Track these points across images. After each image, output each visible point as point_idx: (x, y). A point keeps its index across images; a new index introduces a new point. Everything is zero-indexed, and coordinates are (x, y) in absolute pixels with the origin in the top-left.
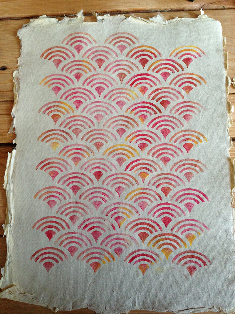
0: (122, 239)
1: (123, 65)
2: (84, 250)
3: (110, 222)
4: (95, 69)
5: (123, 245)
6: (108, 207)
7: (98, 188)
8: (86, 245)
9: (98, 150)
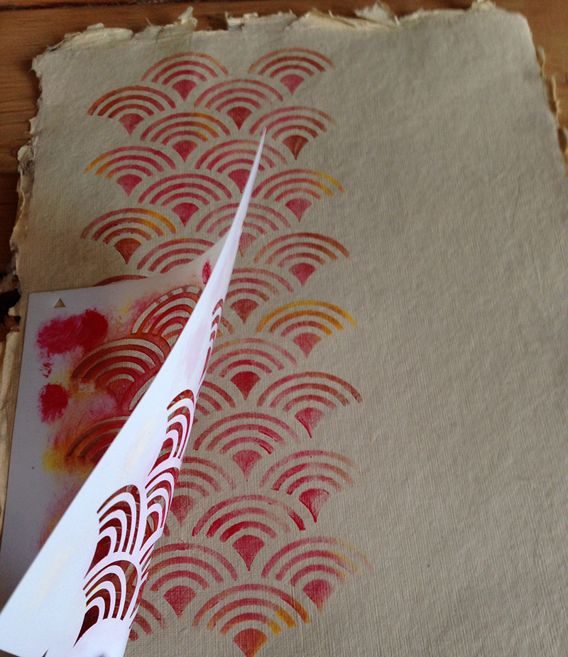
0: (324, 554)
1: (298, 117)
2: (215, 594)
3: (286, 508)
4: (227, 131)
5: (330, 570)
6: (278, 465)
7: (247, 415)
8: (219, 579)
9: (244, 319)
